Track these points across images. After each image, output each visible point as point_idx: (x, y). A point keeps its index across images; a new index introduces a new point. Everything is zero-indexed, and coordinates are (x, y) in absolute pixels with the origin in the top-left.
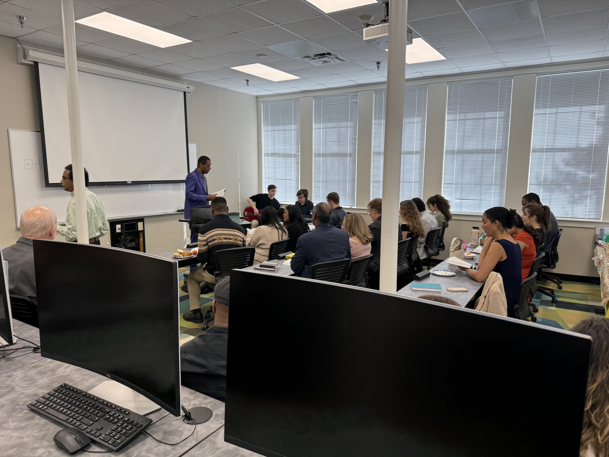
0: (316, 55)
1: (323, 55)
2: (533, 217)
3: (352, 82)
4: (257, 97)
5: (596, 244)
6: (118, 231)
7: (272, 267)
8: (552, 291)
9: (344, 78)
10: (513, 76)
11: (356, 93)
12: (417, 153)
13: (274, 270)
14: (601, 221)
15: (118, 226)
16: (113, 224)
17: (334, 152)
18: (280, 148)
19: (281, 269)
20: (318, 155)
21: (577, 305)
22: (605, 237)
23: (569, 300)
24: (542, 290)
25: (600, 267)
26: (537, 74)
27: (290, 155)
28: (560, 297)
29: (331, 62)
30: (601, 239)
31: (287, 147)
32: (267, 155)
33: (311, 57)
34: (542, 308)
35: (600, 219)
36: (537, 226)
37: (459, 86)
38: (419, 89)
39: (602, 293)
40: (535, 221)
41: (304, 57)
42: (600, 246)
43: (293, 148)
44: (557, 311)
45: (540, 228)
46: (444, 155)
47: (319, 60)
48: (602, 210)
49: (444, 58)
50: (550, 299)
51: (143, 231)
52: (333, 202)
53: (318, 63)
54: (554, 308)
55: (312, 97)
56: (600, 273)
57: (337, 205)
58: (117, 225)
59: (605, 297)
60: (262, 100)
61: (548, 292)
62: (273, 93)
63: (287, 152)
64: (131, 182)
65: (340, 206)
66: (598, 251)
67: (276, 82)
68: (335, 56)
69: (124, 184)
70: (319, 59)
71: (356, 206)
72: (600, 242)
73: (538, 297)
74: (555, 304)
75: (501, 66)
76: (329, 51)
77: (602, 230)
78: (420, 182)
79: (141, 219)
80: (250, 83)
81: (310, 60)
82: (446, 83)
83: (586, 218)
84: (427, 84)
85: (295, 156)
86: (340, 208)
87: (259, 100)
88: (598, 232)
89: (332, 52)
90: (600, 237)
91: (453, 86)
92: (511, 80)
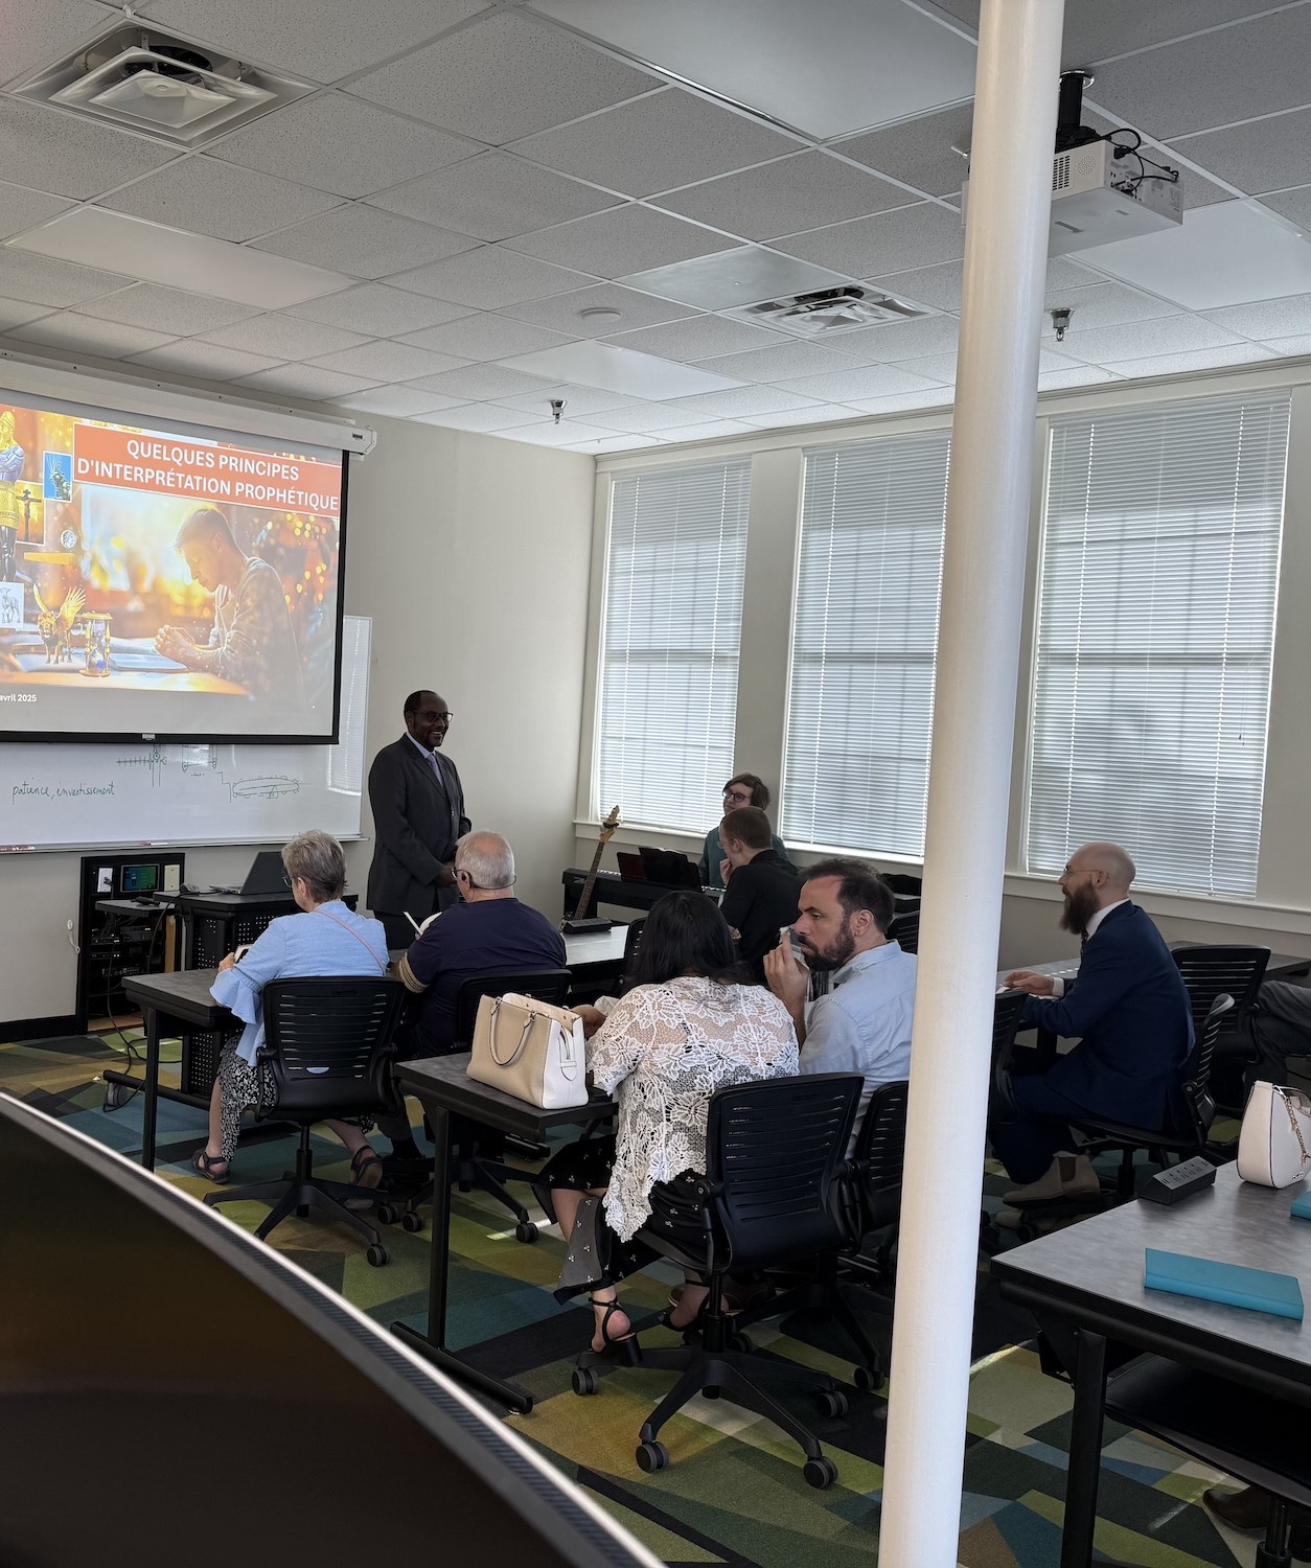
6: (104, 887)
9: (924, 376)
15: (106, 873)
16: (90, 864)
38: (1250, 408)
47: (814, 318)
53: (806, 326)
58: (102, 870)
64: (153, 736)
69: (133, 739)
70: (814, 313)
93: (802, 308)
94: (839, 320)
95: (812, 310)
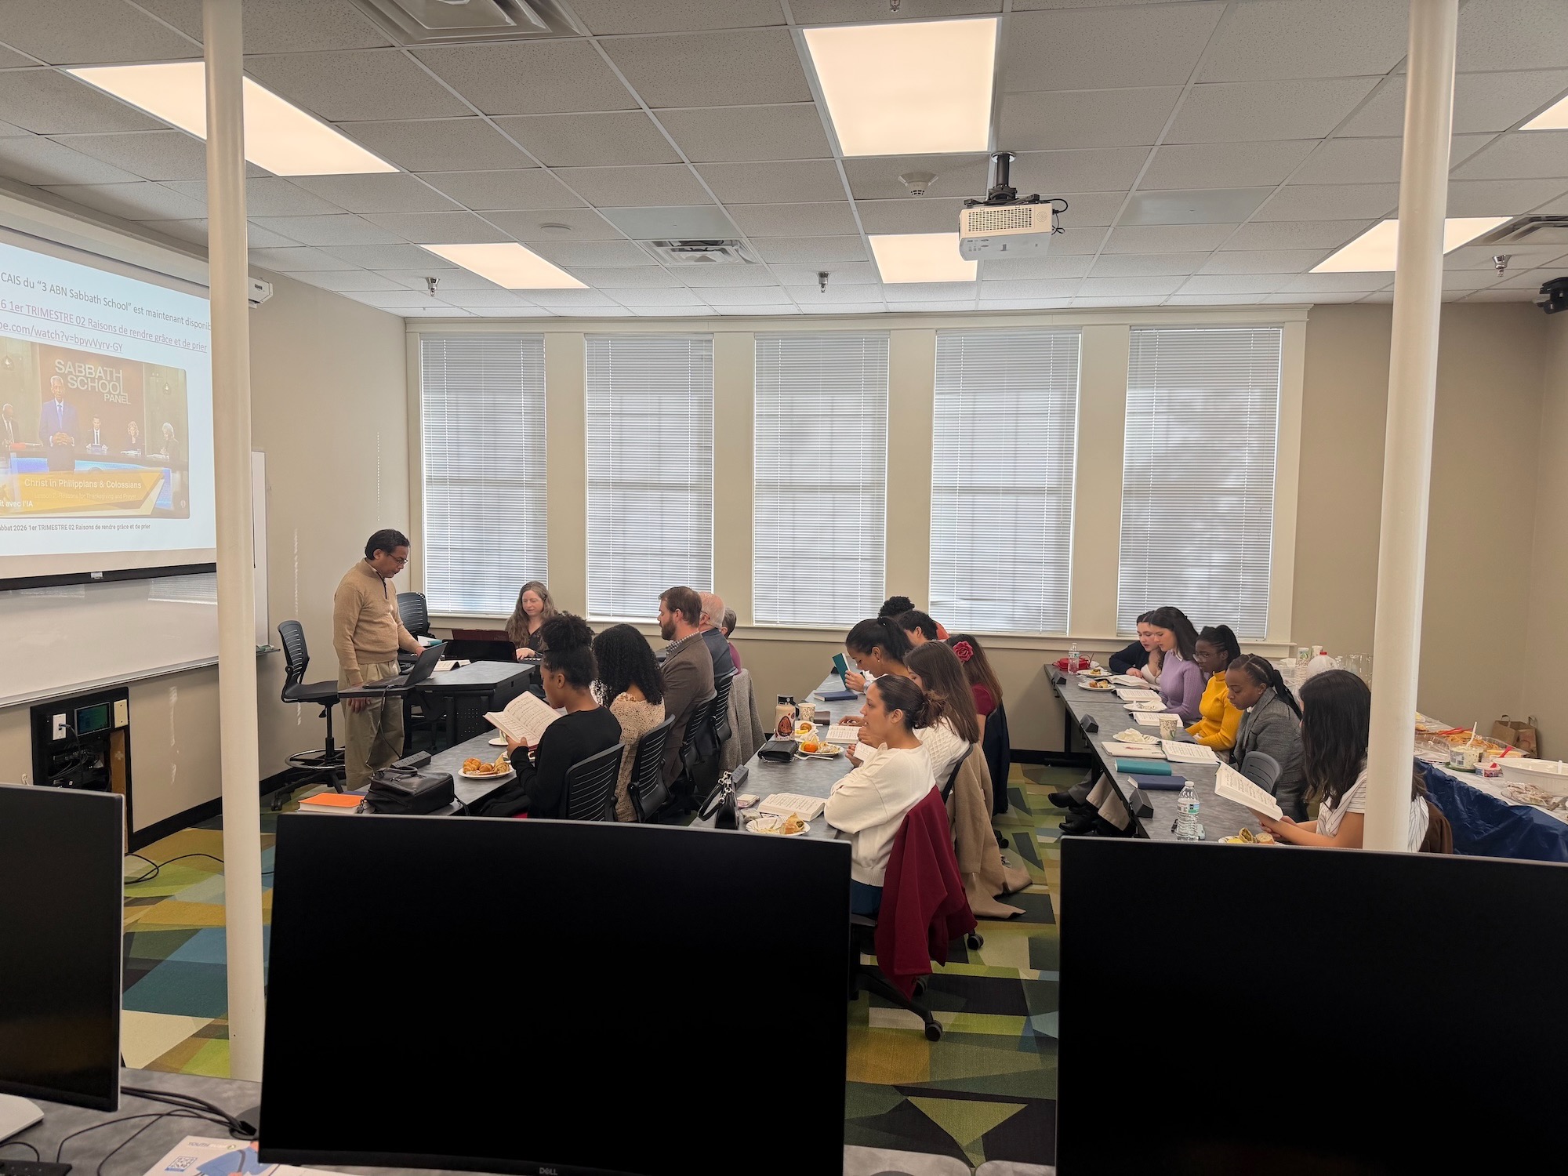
0: (685, 243)
1: (712, 244)
4: (406, 321)
6: (59, 734)
9: (701, 298)
10: (1084, 326)
11: (709, 337)
12: (864, 490)
14: (1265, 641)
15: (59, 719)
16: (40, 714)
26: (1134, 328)
29: (714, 261)
32: (438, 481)
35: (1263, 638)
37: (960, 340)
38: (867, 340)
46: (933, 493)
48: (1267, 618)
49: (976, 279)
51: (126, 729)
55: (584, 335)
58: (54, 716)
60: (422, 330)
62: (467, 315)
63: (505, 475)
64: (101, 575)
67: (511, 291)
69: (81, 579)
76: (741, 237)
78: (874, 559)
79: (121, 692)
82: (934, 331)
84: (890, 330)
87: (413, 329)
89: (745, 240)
91: (949, 338)
92: (1076, 335)
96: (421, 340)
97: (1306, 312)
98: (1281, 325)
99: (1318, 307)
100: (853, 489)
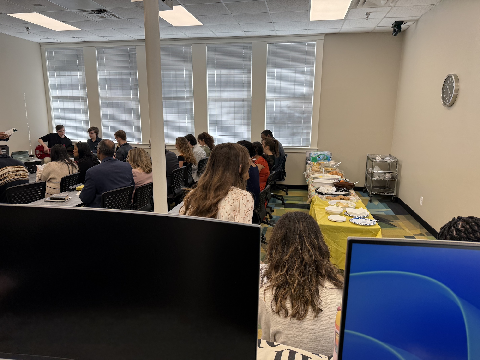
0: (93, 11)
1: (99, 11)
2: (267, 147)
3: (129, 37)
4: (40, 44)
5: (307, 163)
7: (62, 198)
8: (282, 197)
9: (122, 33)
10: (252, 42)
11: (134, 47)
12: (187, 99)
13: (64, 201)
14: (309, 148)
17: (119, 96)
18: (68, 92)
19: (72, 199)
20: (105, 98)
21: (297, 205)
22: (311, 159)
23: (292, 201)
24: (275, 197)
25: (308, 179)
26: (268, 43)
27: (78, 98)
28: (287, 200)
29: (108, 18)
30: (309, 160)
31: (74, 91)
32: (55, 97)
33: (88, 12)
34: (276, 209)
35: (309, 147)
36: (270, 153)
37: (214, 47)
38: (185, 47)
39: (308, 195)
40: (268, 150)
41: (82, 11)
42: (309, 164)
43: (80, 92)
44: (285, 210)
45: (272, 154)
46: (208, 101)
47: (96, 15)
48: (310, 140)
49: (202, 25)
50: (281, 202)
52: (121, 139)
53: (96, 17)
54: (283, 208)
55: (95, 47)
56: (308, 183)
57: (125, 141)
59: (310, 198)
60: (46, 47)
61: (280, 198)
62: (56, 41)
63: (75, 95)
65: (127, 142)
66: (308, 167)
67: (58, 31)
68: (111, 13)
71: (142, 142)
72: (309, 161)
73: (274, 202)
74: (284, 206)
75: (243, 34)
76: (105, 9)
77: (310, 154)
78: (192, 122)
80: (31, 30)
81: (88, 14)
82: (205, 44)
83: (301, 146)
84: (191, 44)
85: (83, 99)
86: (127, 144)
87: (42, 47)
88: (308, 156)
89: (107, 9)
90: (309, 159)
91: (211, 47)
92: (250, 46)
93: (93, 13)
94: (102, 17)
95: (96, 14)
96: (46, 50)
97: (324, 36)
98: (315, 41)
99: (327, 34)
100: (183, 99)
